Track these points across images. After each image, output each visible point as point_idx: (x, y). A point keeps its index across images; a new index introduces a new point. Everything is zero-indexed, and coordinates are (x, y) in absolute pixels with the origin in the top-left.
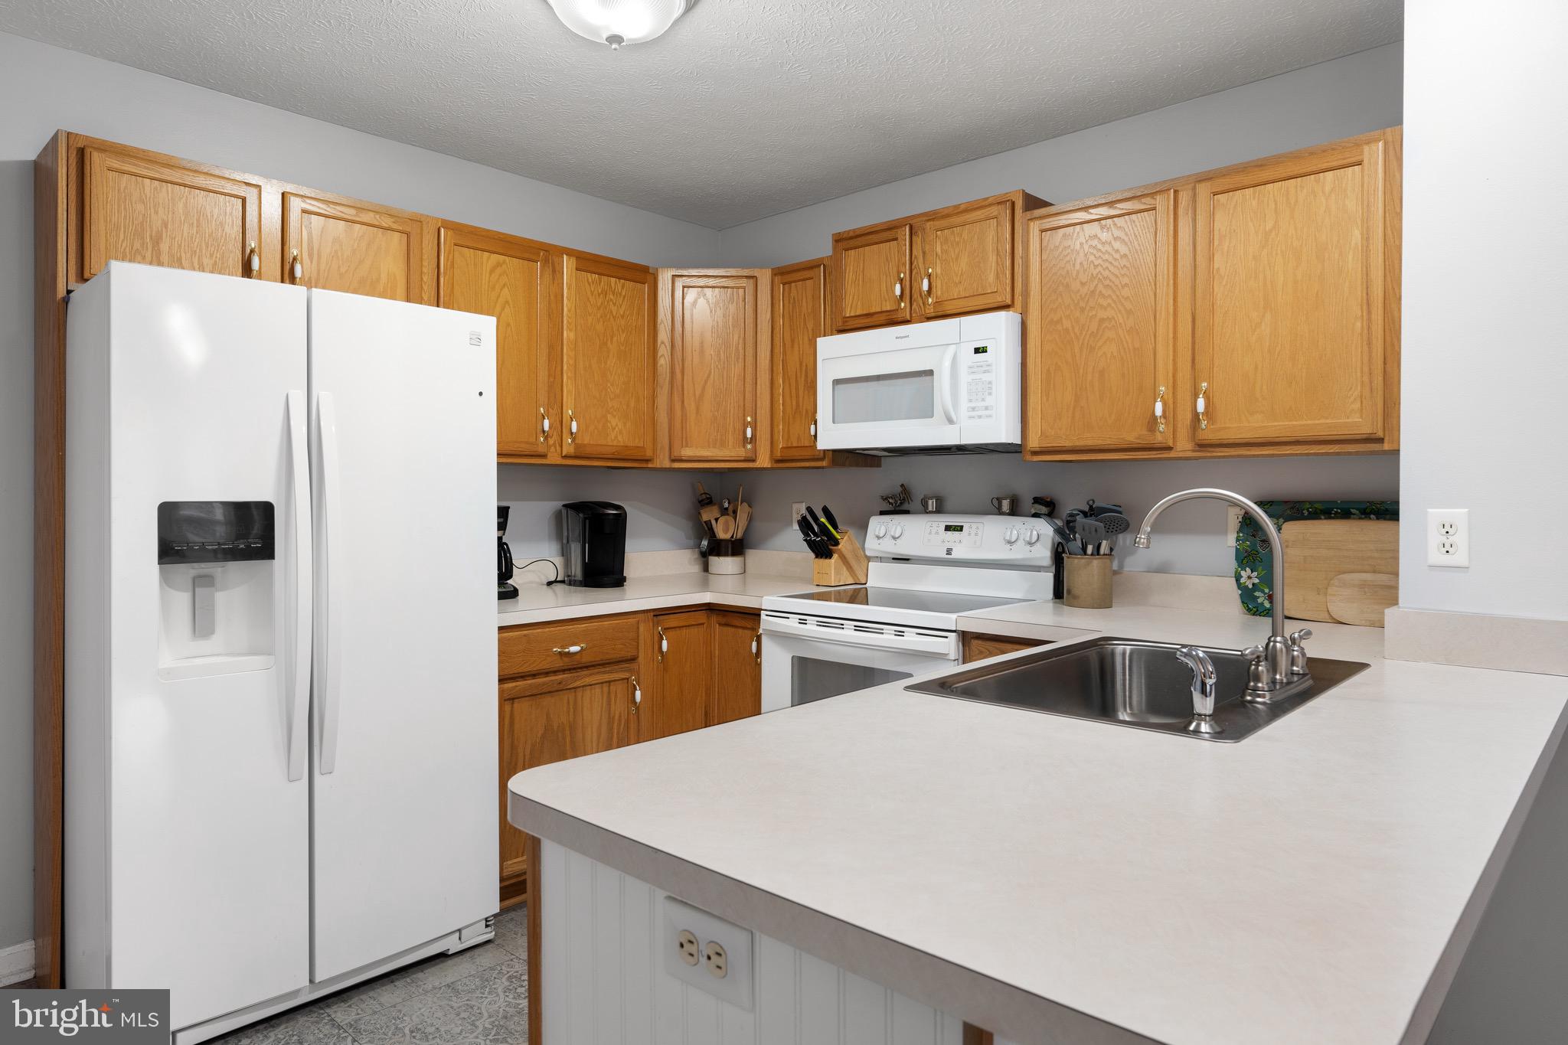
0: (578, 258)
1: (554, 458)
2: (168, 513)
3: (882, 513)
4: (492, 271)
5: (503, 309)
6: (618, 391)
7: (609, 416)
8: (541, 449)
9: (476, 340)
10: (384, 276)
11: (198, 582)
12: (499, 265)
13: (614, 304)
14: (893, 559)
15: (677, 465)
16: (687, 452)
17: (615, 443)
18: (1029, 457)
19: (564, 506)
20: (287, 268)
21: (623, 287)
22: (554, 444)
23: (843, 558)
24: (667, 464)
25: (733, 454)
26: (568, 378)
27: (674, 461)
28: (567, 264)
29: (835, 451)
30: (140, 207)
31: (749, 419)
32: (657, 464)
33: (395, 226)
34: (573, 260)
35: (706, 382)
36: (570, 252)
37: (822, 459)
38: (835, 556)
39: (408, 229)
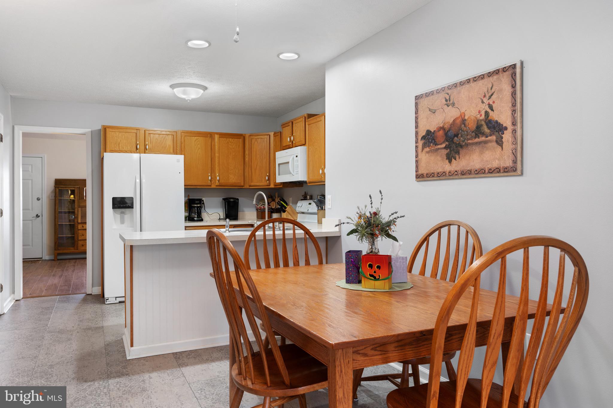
0: (219, 134)
1: (213, 186)
2: (114, 199)
3: (302, 200)
4: (195, 141)
5: (198, 150)
6: (232, 168)
7: (230, 175)
8: (209, 184)
9: (178, 161)
10: (167, 146)
11: (122, 213)
12: (197, 139)
13: (231, 145)
14: (302, 213)
15: (250, 187)
16: (252, 184)
17: (232, 182)
18: (309, 184)
19: (223, 199)
20: (145, 146)
21: (234, 140)
22: (214, 183)
23: (288, 212)
24: (248, 187)
25: (264, 184)
26: (217, 166)
27: (250, 186)
28: (217, 137)
29: (283, 183)
30: (116, 138)
31: (268, 174)
32: (245, 187)
33: (170, 134)
34: (218, 136)
35: (257, 164)
36: (217, 133)
37: (281, 185)
38: (286, 212)
39: (173, 134)
